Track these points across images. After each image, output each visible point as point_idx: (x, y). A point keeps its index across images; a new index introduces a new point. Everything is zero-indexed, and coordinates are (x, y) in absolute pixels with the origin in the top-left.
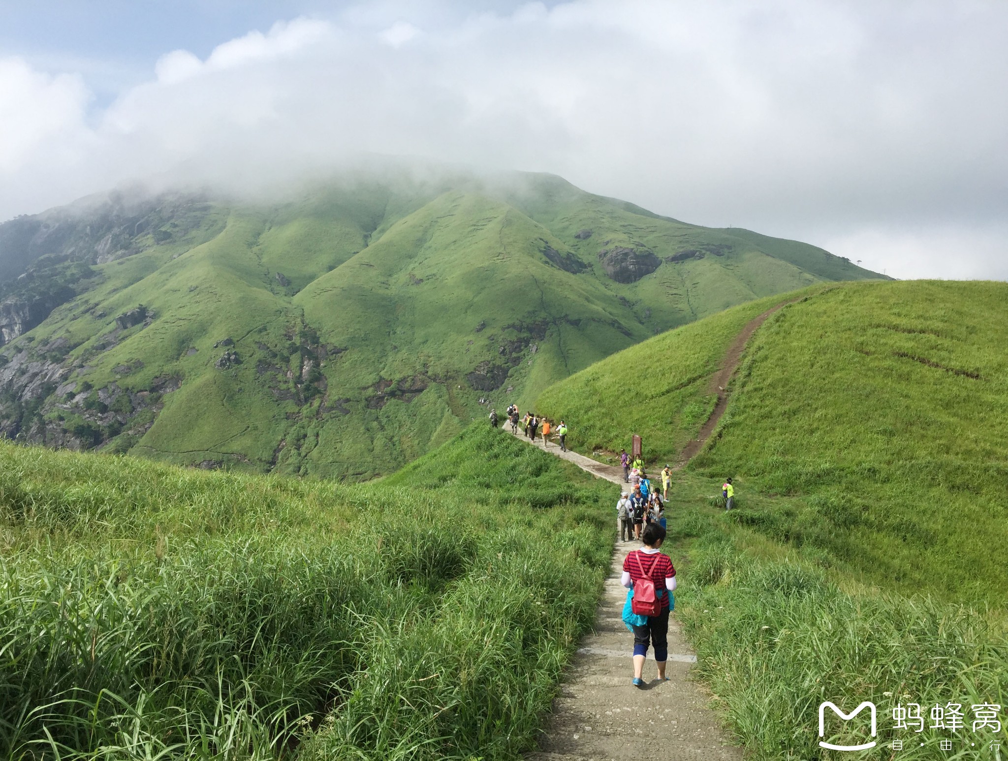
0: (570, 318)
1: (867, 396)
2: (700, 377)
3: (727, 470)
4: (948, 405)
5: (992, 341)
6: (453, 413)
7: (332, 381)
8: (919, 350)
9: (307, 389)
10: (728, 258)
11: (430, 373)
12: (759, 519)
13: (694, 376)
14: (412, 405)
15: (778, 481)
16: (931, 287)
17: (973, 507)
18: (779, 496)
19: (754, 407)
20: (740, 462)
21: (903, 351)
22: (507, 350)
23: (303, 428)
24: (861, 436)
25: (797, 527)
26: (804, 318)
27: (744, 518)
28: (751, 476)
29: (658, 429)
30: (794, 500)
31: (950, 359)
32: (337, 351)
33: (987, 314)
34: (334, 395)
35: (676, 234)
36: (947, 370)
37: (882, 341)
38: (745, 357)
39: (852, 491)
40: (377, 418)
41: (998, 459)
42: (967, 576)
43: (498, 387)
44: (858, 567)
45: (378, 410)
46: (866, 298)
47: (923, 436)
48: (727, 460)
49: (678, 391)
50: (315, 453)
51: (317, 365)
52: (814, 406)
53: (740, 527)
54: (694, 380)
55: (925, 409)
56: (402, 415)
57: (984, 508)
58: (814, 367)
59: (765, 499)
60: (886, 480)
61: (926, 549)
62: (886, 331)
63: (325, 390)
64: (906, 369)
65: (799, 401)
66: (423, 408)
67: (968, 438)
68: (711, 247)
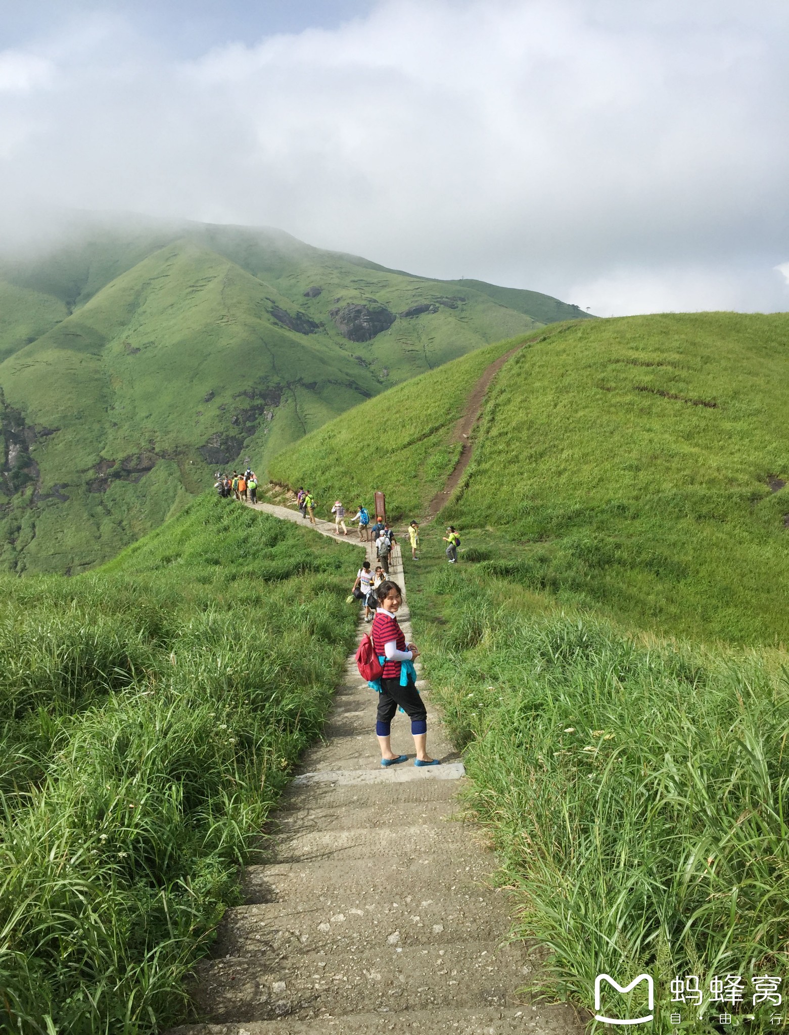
0: (305, 381)
1: (612, 433)
2: (443, 425)
3: (476, 521)
4: (689, 437)
5: (725, 369)
6: (187, 490)
7: (45, 465)
8: (658, 383)
9: (16, 476)
10: (462, 310)
11: (157, 450)
12: (513, 568)
13: (437, 425)
14: (140, 485)
15: (529, 527)
16: (664, 320)
17: (720, 535)
18: (531, 542)
19: (500, 452)
20: (490, 511)
21: (642, 385)
22: (241, 420)
23: (16, 519)
24: (608, 474)
25: (551, 573)
26: (544, 358)
27: (498, 570)
28: (502, 524)
29: (402, 485)
30: (546, 545)
31: (688, 390)
32: (47, 433)
33: (719, 344)
34: (48, 480)
35: (409, 288)
36: (686, 401)
37: (623, 376)
38: (487, 401)
39: (603, 530)
40: (102, 502)
41: (740, 485)
42: (720, 605)
43: (234, 460)
44: (616, 608)
45: (102, 493)
46: (603, 334)
47: (668, 469)
48: (476, 511)
49: (420, 443)
50: (32, 546)
51: (25, 449)
52: (560, 447)
53: (495, 579)
54: (437, 429)
55: (667, 441)
56: (130, 497)
57: (731, 535)
58: (558, 407)
59: (517, 548)
60: (635, 517)
61: (679, 582)
62: (626, 366)
63: (38, 477)
64: (646, 403)
65: (544, 442)
66: (154, 488)
67: (710, 468)
68: (444, 300)
